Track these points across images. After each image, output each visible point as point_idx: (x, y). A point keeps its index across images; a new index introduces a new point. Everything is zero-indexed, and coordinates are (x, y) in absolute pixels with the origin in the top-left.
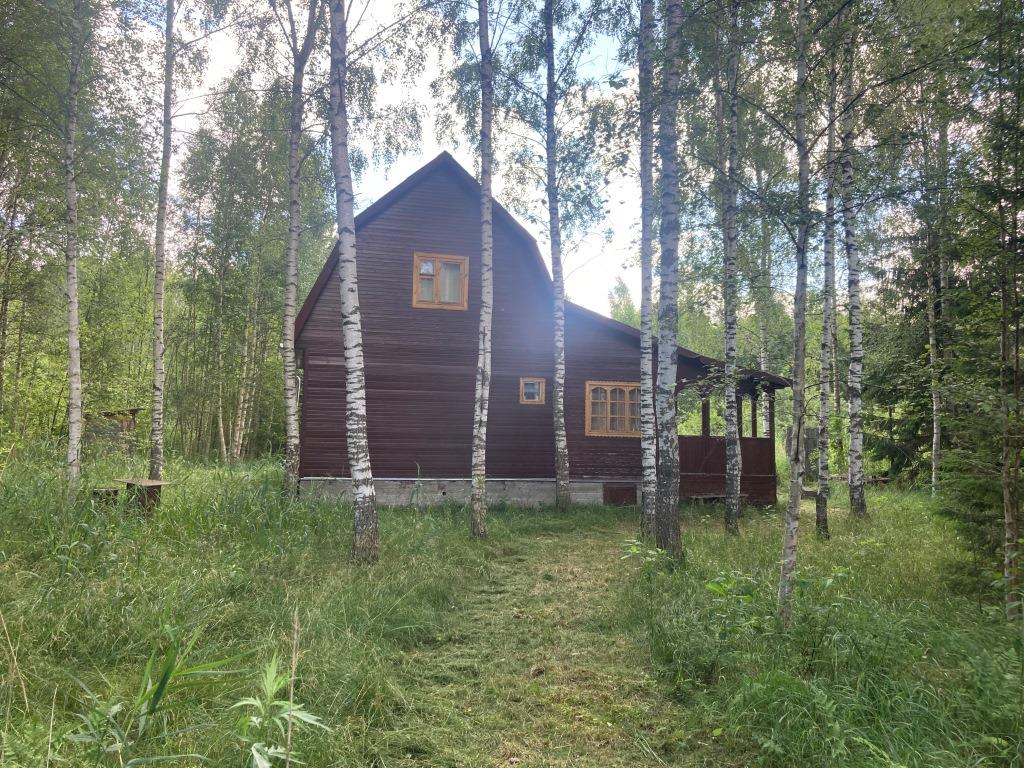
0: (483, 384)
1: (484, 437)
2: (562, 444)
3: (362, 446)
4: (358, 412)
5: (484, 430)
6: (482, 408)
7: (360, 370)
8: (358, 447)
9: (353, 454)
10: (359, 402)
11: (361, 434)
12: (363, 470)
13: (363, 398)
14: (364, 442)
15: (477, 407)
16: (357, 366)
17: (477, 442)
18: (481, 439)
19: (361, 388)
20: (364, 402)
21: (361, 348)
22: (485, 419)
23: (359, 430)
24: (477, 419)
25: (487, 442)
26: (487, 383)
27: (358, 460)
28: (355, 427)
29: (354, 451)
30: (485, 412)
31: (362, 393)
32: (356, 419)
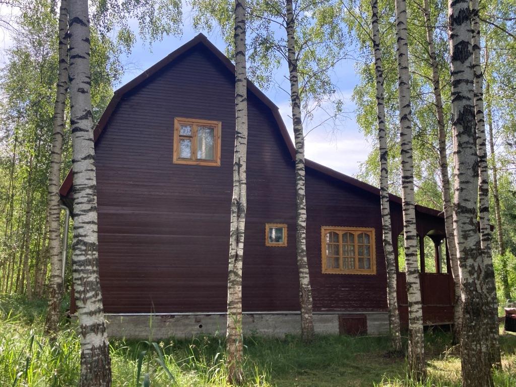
0: (238, 216)
1: (240, 272)
2: (305, 281)
3: (92, 282)
4: (86, 239)
5: (240, 265)
6: (238, 241)
7: (91, 187)
8: (85, 284)
9: (79, 292)
10: (87, 227)
11: (90, 268)
12: (91, 314)
13: (93, 223)
14: (93, 278)
15: (232, 240)
16: (86, 182)
17: (232, 277)
18: (236, 274)
19: (91, 210)
20: (95, 227)
21: (92, 161)
22: (241, 253)
23: (88, 262)
24: (232, 252)
25: (243, 277)
26: (243, 215)
27: (85, 301)
28: (82, 258)
29: (81, 288)
30: (241, 245)
31: (93, 216)
32: (84, 248)
